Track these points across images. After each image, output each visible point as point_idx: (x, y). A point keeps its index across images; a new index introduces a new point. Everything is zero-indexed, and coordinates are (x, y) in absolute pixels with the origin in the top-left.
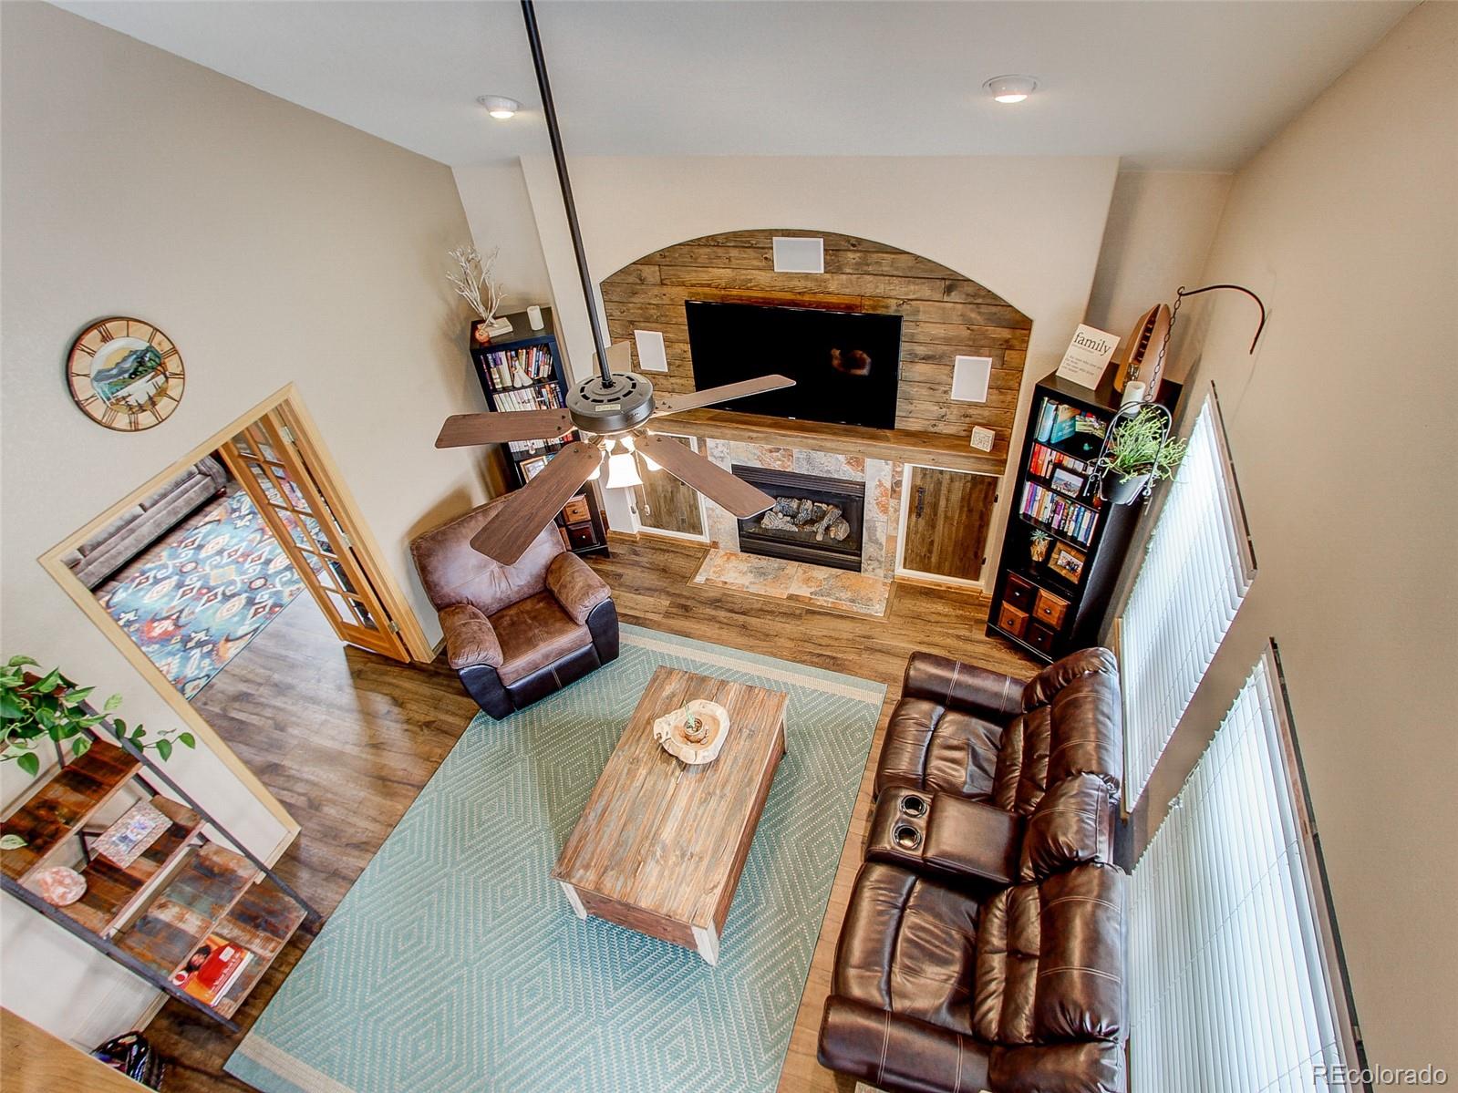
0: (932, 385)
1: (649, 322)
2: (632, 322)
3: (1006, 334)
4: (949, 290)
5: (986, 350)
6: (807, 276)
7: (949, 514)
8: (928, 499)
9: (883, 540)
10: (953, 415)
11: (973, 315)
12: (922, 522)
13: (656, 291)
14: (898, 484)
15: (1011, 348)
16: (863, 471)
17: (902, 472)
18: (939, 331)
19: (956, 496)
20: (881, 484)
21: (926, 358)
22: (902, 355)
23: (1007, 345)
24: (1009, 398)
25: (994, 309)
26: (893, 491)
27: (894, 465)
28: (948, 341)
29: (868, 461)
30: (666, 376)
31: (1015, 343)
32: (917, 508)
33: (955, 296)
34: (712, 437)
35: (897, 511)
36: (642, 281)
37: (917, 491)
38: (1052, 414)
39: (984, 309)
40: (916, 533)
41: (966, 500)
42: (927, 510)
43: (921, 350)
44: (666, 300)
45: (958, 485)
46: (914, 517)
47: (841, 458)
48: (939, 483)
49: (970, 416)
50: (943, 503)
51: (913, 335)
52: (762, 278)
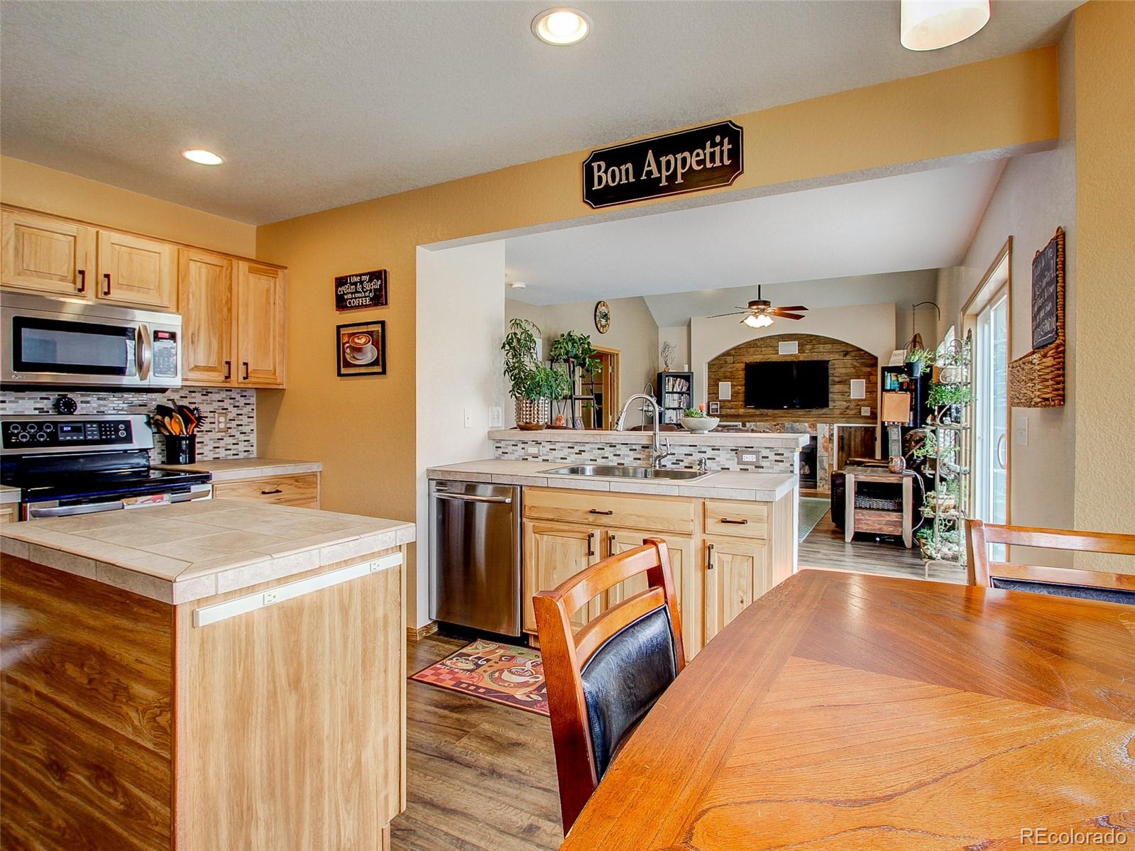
0: (843, 393)
1: (726, 378)
2: (719, 379)
3: (869, 369)
4: (845, 355)
5: (862, 377)
6: (791, 355)
7: (857, 449)
8: (846, 441)
9: (827, 467)
10: (852, 405)
11: (855, 363)
12: (844, 455)
13: (731, 366)
14: (832, 435)
15: (872, 375)
16: (816, 430)
17: (833, 429)
18: (843, 371)
19: (858, 440)
20: (824, 437)
21: (839, 382)
22: (830, 382)
23: (870, 374)
24: (874, 395)
25: (863, 361)
26: (830, 439)
27: (830, 426)
28: (847, 374)
29: (818, 425)
30: (729, 401)
31: (873, 372)
32: (841, 448)
33: (848, 357)
34: (749, 422)
35: (832, 449)
36: (726, 362)
37: (841, 438)
38: (889, 377)
39: (859, 361)
40: (842, 461)
41: (863, 440)
42: (846, 448)
43: (837, 379)
44: (735, 369)
45: (859, 433)
46: (840, 453)
47: (806, 424)
48: (850, 433)
49: (859, 404)
50: (853, 444)
51: (833, 374)
52: (774, 358)
